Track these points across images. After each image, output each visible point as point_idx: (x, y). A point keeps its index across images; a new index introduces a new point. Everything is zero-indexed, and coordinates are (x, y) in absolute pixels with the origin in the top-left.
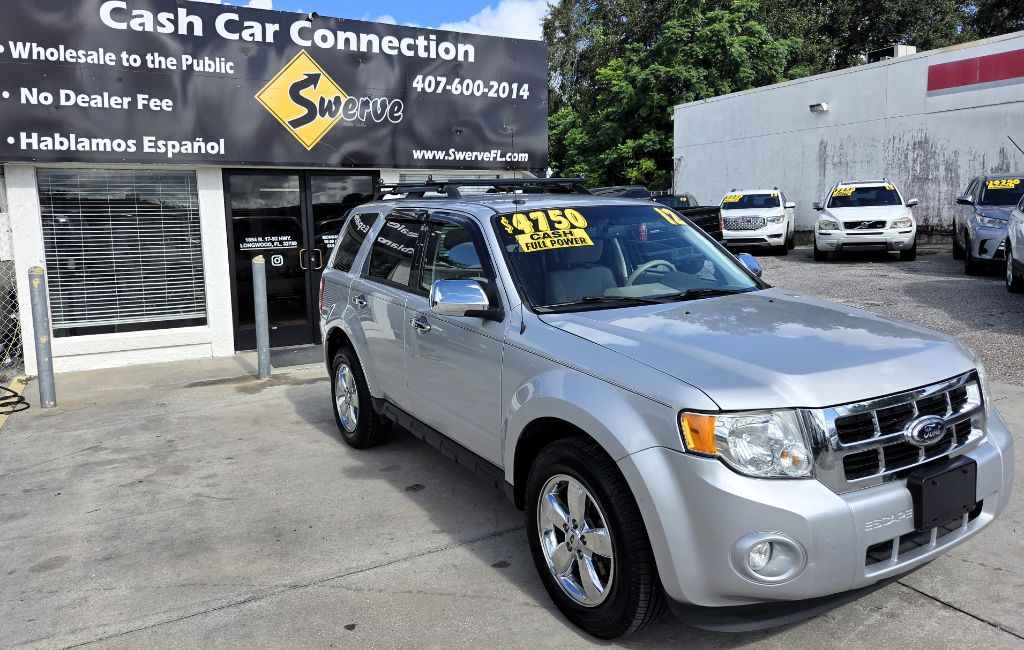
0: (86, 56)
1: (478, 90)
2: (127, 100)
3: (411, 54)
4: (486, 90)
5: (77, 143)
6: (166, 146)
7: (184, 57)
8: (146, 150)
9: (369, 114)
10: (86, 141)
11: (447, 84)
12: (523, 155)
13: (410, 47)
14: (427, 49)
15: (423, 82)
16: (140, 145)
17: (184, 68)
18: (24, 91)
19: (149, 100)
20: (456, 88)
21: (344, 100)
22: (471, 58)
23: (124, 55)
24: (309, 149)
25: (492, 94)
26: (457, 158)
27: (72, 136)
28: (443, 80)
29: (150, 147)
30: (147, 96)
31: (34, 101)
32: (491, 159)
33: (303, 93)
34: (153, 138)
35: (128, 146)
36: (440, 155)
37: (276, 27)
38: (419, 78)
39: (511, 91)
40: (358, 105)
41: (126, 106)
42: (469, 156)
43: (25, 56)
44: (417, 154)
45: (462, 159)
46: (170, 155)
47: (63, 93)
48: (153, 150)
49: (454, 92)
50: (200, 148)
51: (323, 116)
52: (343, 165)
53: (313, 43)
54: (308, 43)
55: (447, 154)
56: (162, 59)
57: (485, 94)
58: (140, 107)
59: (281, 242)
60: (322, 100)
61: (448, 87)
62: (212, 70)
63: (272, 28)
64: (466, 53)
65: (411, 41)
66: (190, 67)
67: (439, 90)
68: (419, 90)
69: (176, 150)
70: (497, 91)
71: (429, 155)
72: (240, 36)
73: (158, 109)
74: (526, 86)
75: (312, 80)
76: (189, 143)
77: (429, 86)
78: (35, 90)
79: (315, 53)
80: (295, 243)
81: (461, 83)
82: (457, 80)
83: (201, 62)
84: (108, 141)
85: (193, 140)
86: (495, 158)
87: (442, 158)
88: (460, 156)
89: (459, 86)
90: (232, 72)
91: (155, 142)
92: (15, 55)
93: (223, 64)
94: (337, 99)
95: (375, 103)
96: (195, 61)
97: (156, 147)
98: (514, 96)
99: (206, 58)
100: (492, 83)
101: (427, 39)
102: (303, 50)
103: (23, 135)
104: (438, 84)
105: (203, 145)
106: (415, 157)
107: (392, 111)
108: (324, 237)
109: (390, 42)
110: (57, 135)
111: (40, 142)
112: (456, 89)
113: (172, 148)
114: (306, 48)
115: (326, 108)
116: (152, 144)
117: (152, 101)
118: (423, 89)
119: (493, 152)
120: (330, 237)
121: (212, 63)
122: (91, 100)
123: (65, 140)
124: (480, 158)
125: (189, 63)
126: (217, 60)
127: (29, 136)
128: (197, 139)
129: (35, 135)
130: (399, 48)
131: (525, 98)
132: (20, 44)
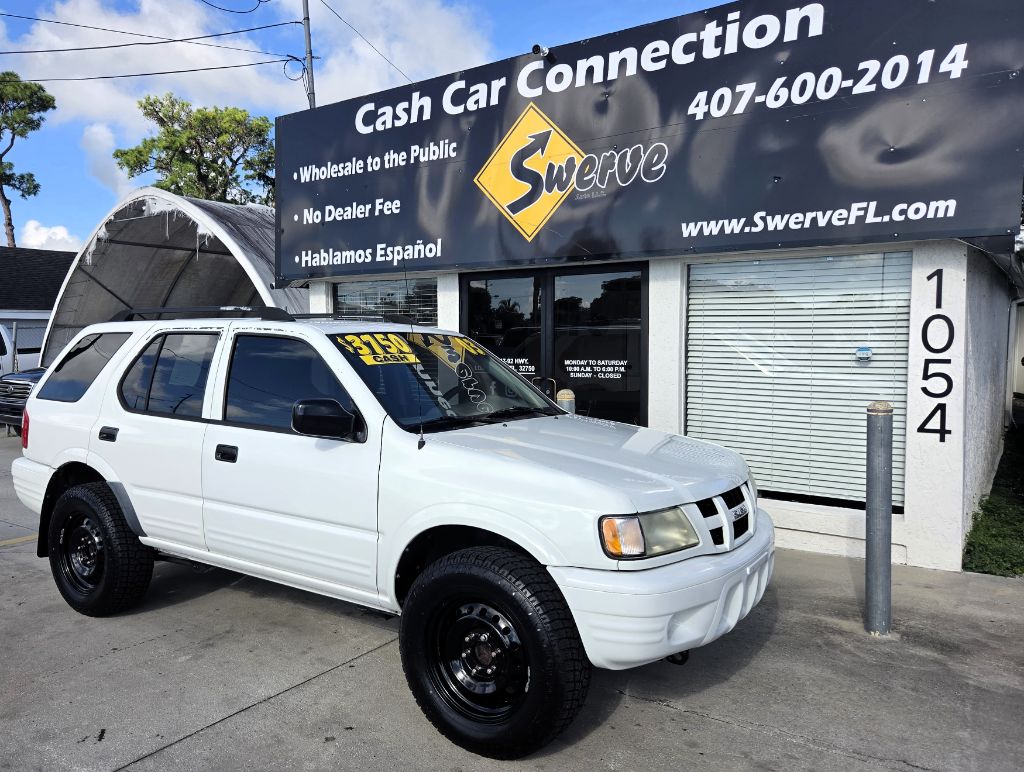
0: (344, 168)
1: (827, 89)
2: (369, 207)
3: (690, 58)
4: (849, 83)
5: (334, 257)
6: (392, 252)
7: (413, 148)
8: (379, 259)
9: (613, 175)
10: (338, 253)
11: (758, 92)
12: (942, 204)
13: (687, 49)
14: (720, 41)
15: (708, 102)
16: (374, 255)
17: (412, 161)
18: (306, 211)
19: (383, 204)
20: (777, 96)
21: (578, 162)
22: (816, 29)
23: (369, 160)
24: (529, 240)
25: (863, 87)
26: (771, 227)
27: (331, 250)
28: (748, 89)
29: (382, 256)
30: (381, 200)
31: (310, 222)
32: (852, 221)
33: (527, 164)
34: (384, 246)
35: (366, 257)
36: (734, 226)
37: (503, 82)
38: (702, 96)
39: (915, 69)
40: (598, 165)
41: (367, 215)
42: (795, 221)
43: (308, 180)
44: (689, 230)
45: (781, 227)
46: (395, 263)
47: (328, 208)
48: (383, 259)
49: (772, 104)
50: (419, 251)
51: (550, 190)
52: (571, 259)
53: (545, 90)
54: (538, 92)
55: (751, 223)
56: (396, 155)
57: (845, 92)
58: (377, 213)
59: (517, 366)
60: (551, 167)
61: (759, 99)
62: (435, 158)
63: (498, 84)
64: (805, 23)
65: (691, 37)
66: (417, 158)
67: (740, 109)
68: (700, 117)
69: (400, 257)
70: (877, 79)
71: (712, 228)
72: (465, 107)
73: (389, 212)
74: (960, 50)
75: (541, 142)
76: (410, 247)
77: (720, 105)
78: (311, 210)
79: (545, 102)
80: (532, 368)
81: (788, 85)
82: (780, 81)
83: (427, 149)
84: (352, 252)
85: (414, 244)
86: (861, 219)
87: (737, 231)
88: (777, 223)
89: (784, 93)
90: (453, 155)
91: (385, 249)
92: (303, 181)
93: (447, 146)
94: (571, 161)
95: (624, 156)
96: (422, 150)
97: (386, 255)
98: (924, 77)
99: (432, 144)
100: (862, 66)
101: (723, 23)
102: (532, 104)
103: (304, 253)
104: (737, 97)
105: (422, 247)
106: (686, 234)
107: (649, 165)
108: (567, 362)
109: (656, 50)
110: (322, 251)
111: (312, 259)
112: (777, 98)
113: (396, 255)
114: (536, 100)
115: (555, 179)
116: (383, 252)
117: (386, 204)
118: (707, 114)
119: (855, 206)
120: (574, 362)
121: (436, 148)
122: (344, 212)
123: (326, 255)
124: (822, 222)
125: (416, 154)
126: (442, 143)
127: (307, 255)
128: (418, 242)
129: (310, 252)
130: (669, 57)
131: (956, 74)
132: (306, 168)
